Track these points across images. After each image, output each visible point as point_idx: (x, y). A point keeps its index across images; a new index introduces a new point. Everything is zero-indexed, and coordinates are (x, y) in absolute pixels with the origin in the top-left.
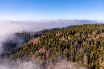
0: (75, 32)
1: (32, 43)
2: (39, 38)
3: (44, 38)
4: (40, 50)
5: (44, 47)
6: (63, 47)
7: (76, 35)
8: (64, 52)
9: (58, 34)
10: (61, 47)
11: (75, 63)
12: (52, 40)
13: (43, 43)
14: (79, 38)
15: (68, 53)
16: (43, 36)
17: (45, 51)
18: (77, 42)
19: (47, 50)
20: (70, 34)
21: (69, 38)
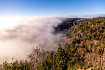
0: (101, 22)
1: (74, 28)
2: (78, 25)
3: (81, 26)
4: (78, 32)
5: (80, 31)
6: (92, 31)
7: (101, 23)
8: (92, 34)
9: (89, 23)
10: (91, 31)
11: (98, 41)
12: (85, 26)
13: (80, 28)
14: (103, 26)
15: (95, 34)
16: (80, 24)
17: (80, 33)
18: (101, 28)
19: (82, 32)
20: (97, 23)
21: (96, 26)
